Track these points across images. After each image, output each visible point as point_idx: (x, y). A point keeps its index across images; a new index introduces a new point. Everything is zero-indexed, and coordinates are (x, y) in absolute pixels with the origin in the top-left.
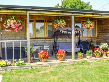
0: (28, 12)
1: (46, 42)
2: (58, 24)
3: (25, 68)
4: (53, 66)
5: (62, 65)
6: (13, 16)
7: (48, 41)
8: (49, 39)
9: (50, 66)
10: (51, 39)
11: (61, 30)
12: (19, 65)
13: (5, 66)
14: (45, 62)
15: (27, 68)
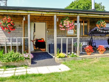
0: (79, 15)
1: (82, 39)
2: (101, 24)
3: (78, 59)
4: (98, 58)
5: (104, 57)
6: (67, 18)
7: (84, 39)
8: (85, 37)
9: (95, 58)
10: (87, 37)
11: (98, 30)
12: (73, 57)
13: (63, 57)
14: (90, 55)
15: (79, 59)
